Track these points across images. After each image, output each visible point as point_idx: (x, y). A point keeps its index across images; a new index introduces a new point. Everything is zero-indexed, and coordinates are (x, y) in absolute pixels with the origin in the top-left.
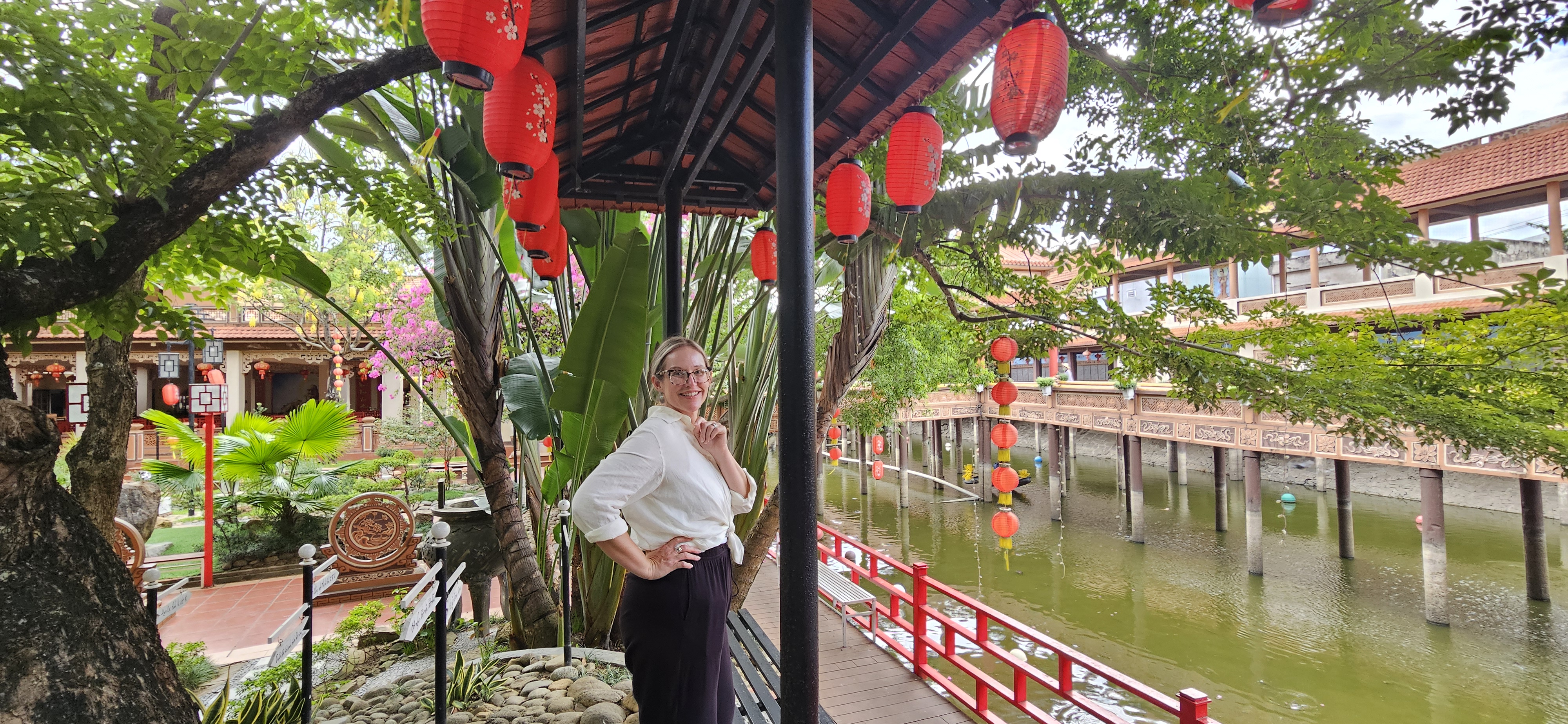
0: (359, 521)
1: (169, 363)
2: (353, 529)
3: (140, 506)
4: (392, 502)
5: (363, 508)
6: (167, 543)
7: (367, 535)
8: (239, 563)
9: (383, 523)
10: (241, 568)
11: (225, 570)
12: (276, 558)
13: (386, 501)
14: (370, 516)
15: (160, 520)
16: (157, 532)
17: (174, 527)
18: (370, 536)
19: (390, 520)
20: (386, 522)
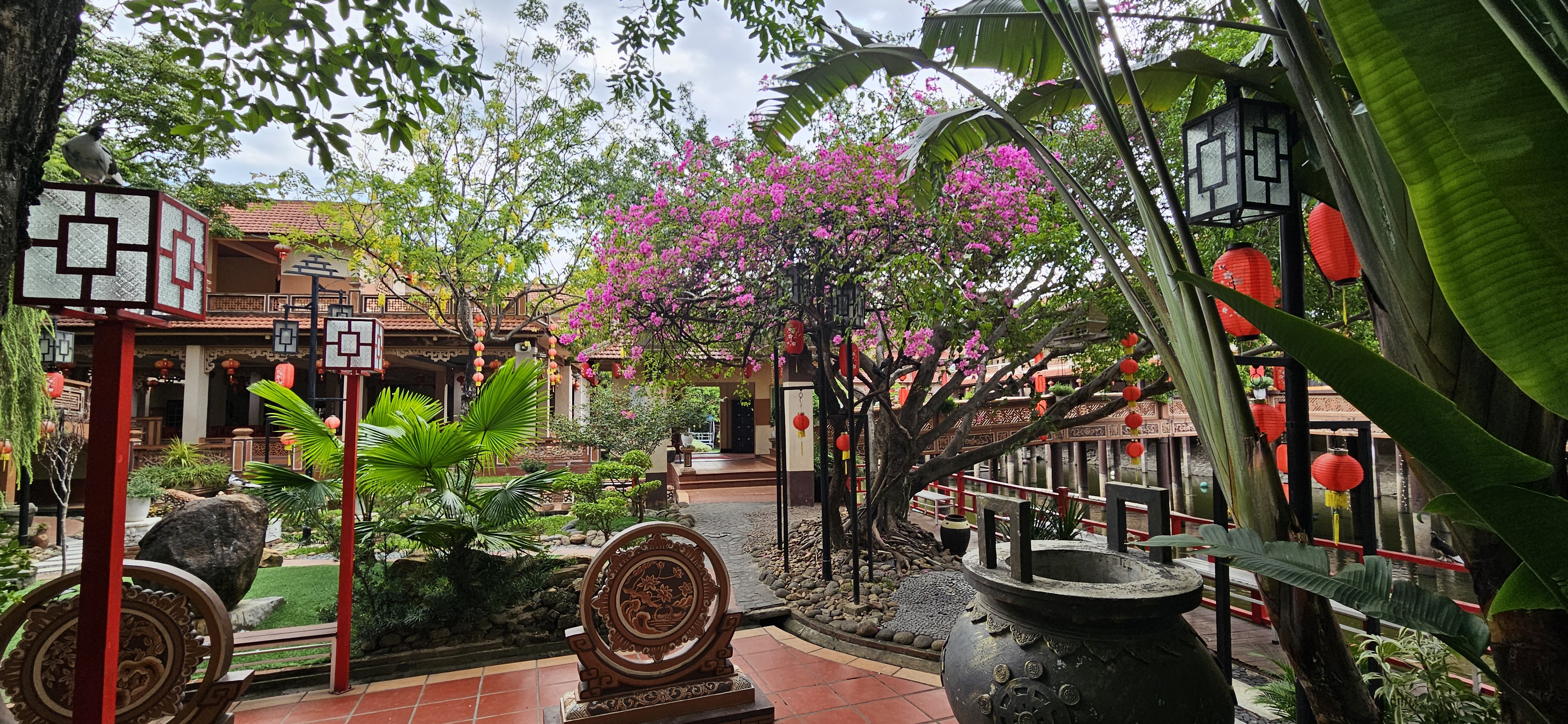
0: (633, 579)
1: (286, 334)
2: (624, 597)
3: (235, 536)
4: (688, 542)
5: (640, 554)
6: (276, 599)
7: (647, 609)
8: (388, 641)
9: (675, 584)
10: (392, 649)
11: (366, 652)
12: (446, 631)
13: (677, 539)
14: (652, 570)
15: (267, 552)
16: (263, 573)
17: (285, 564)
18: (651, 610)
19: (686, 578)
20: (679, 582)
